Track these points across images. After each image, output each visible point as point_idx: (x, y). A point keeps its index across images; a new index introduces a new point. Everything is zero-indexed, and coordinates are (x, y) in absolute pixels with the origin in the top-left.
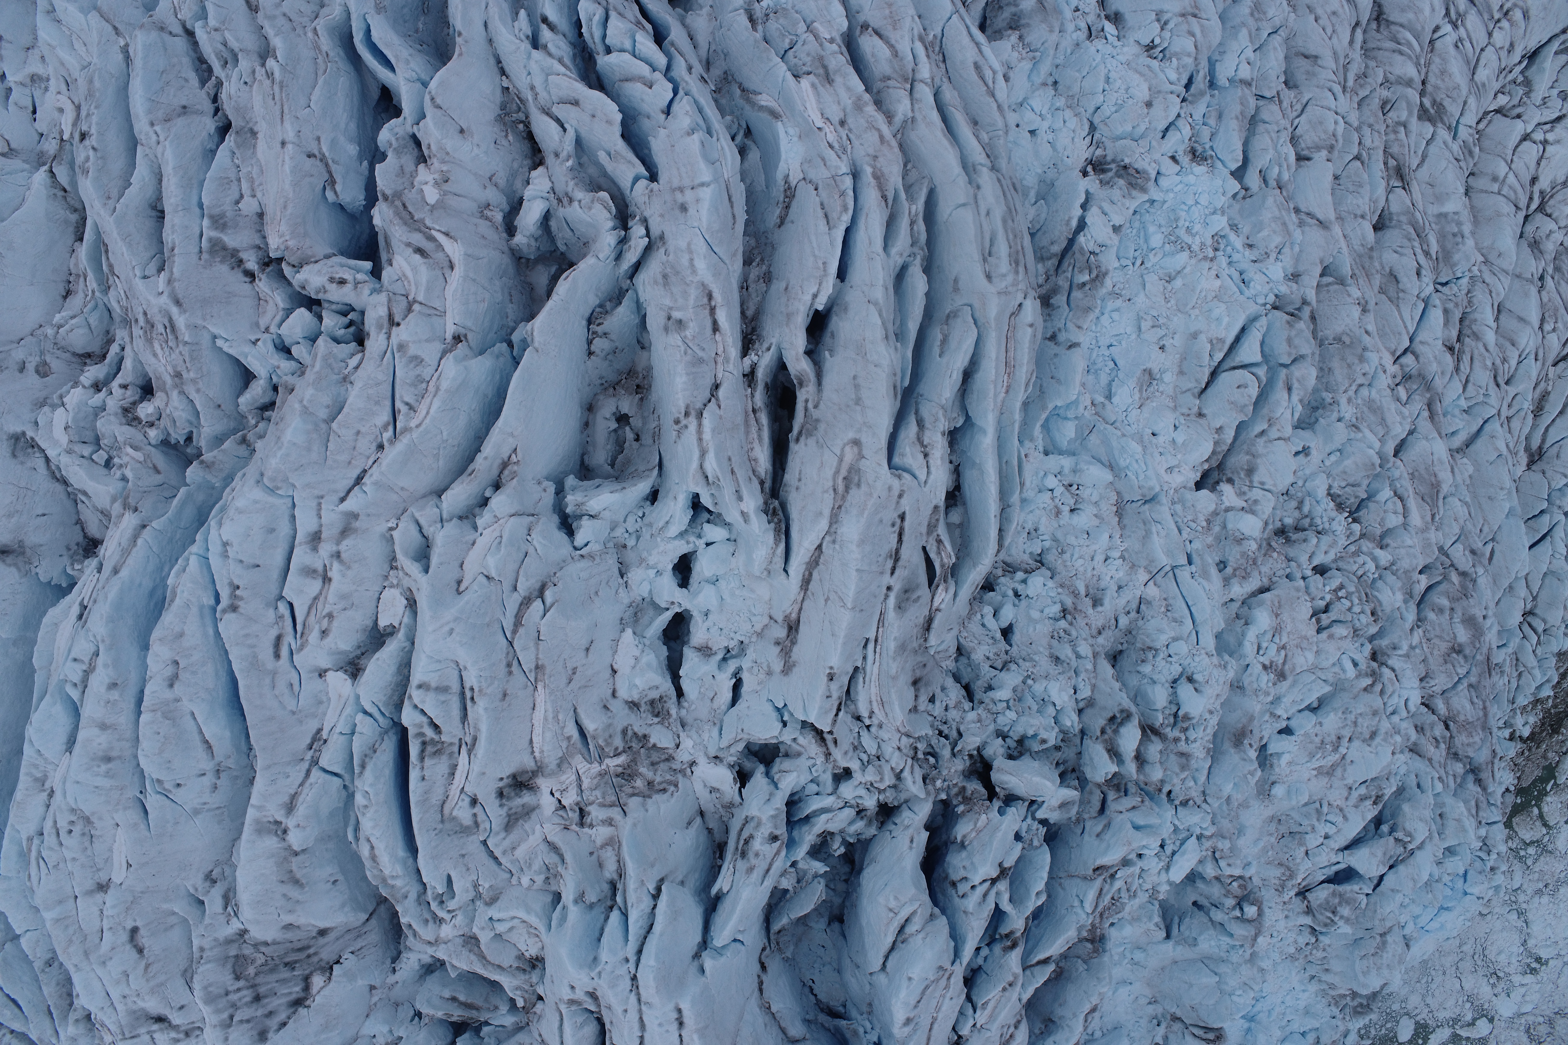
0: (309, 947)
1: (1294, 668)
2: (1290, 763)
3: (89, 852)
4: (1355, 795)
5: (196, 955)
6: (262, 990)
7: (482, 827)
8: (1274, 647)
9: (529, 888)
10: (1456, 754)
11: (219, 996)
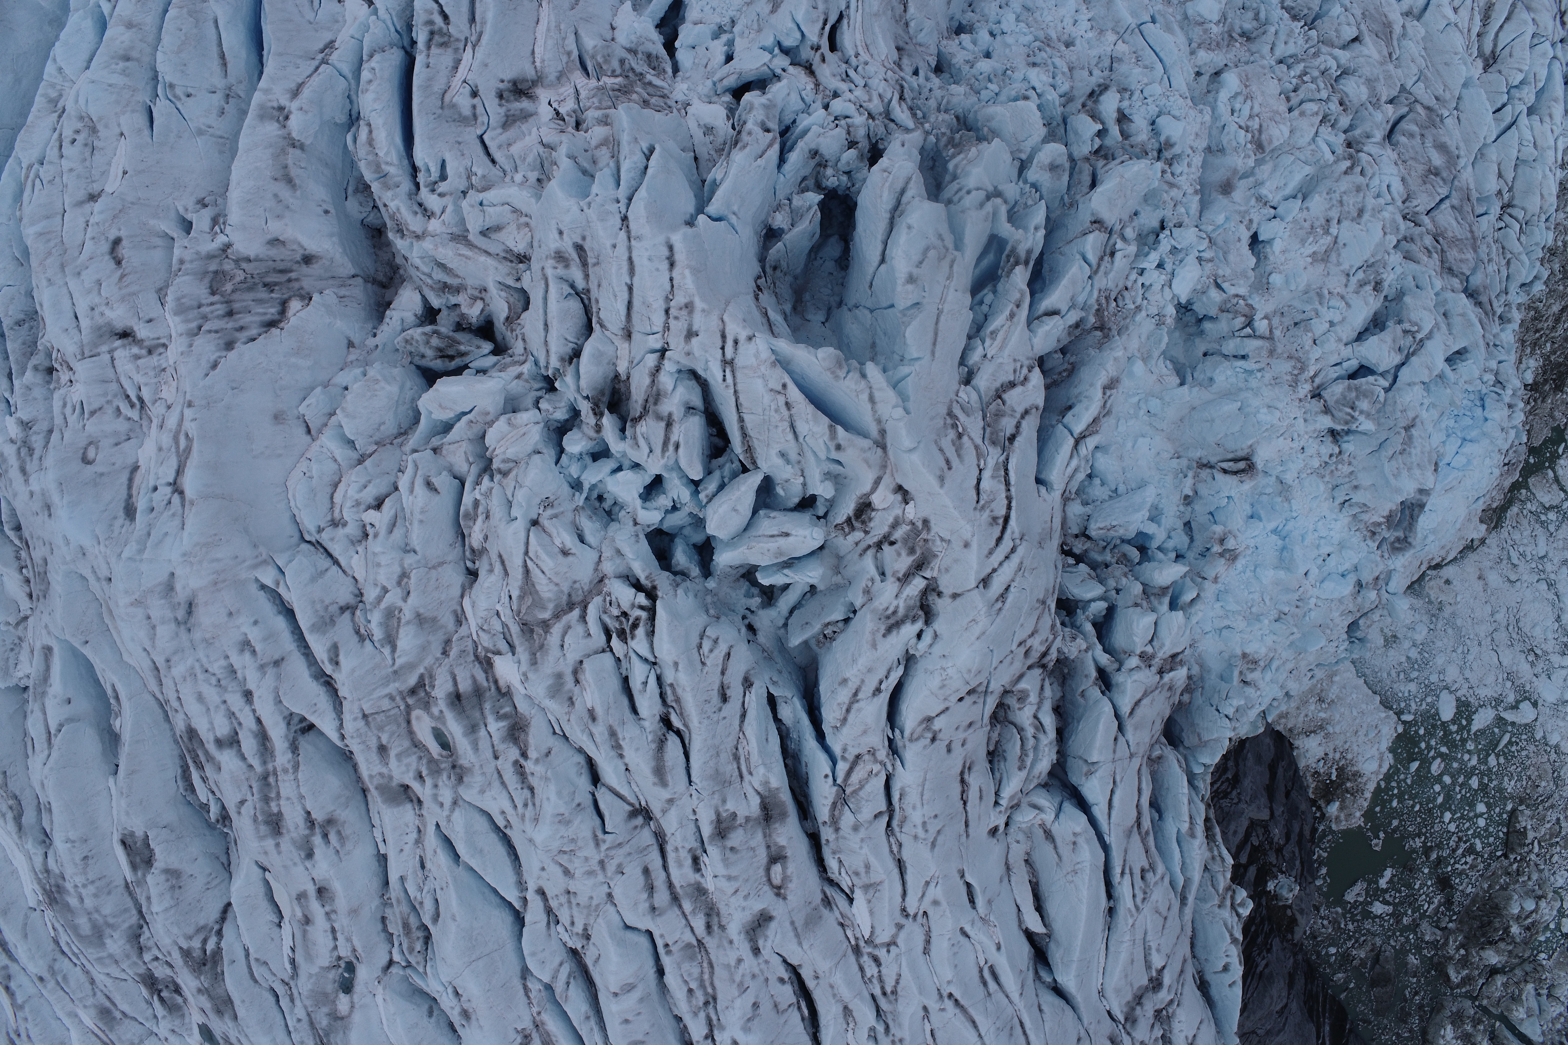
0: (291, 271)
1: (1270, 142)
2: (1283, 252)
3: (88, 163)
4: (1354, 280)
5: (175, 267)
6: (236, 306)
7: (480, 120)
8: (1246, 112)
9: (522, 184)
10: (1450, 270)
11: (191, 308)
